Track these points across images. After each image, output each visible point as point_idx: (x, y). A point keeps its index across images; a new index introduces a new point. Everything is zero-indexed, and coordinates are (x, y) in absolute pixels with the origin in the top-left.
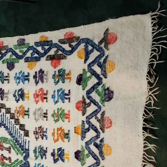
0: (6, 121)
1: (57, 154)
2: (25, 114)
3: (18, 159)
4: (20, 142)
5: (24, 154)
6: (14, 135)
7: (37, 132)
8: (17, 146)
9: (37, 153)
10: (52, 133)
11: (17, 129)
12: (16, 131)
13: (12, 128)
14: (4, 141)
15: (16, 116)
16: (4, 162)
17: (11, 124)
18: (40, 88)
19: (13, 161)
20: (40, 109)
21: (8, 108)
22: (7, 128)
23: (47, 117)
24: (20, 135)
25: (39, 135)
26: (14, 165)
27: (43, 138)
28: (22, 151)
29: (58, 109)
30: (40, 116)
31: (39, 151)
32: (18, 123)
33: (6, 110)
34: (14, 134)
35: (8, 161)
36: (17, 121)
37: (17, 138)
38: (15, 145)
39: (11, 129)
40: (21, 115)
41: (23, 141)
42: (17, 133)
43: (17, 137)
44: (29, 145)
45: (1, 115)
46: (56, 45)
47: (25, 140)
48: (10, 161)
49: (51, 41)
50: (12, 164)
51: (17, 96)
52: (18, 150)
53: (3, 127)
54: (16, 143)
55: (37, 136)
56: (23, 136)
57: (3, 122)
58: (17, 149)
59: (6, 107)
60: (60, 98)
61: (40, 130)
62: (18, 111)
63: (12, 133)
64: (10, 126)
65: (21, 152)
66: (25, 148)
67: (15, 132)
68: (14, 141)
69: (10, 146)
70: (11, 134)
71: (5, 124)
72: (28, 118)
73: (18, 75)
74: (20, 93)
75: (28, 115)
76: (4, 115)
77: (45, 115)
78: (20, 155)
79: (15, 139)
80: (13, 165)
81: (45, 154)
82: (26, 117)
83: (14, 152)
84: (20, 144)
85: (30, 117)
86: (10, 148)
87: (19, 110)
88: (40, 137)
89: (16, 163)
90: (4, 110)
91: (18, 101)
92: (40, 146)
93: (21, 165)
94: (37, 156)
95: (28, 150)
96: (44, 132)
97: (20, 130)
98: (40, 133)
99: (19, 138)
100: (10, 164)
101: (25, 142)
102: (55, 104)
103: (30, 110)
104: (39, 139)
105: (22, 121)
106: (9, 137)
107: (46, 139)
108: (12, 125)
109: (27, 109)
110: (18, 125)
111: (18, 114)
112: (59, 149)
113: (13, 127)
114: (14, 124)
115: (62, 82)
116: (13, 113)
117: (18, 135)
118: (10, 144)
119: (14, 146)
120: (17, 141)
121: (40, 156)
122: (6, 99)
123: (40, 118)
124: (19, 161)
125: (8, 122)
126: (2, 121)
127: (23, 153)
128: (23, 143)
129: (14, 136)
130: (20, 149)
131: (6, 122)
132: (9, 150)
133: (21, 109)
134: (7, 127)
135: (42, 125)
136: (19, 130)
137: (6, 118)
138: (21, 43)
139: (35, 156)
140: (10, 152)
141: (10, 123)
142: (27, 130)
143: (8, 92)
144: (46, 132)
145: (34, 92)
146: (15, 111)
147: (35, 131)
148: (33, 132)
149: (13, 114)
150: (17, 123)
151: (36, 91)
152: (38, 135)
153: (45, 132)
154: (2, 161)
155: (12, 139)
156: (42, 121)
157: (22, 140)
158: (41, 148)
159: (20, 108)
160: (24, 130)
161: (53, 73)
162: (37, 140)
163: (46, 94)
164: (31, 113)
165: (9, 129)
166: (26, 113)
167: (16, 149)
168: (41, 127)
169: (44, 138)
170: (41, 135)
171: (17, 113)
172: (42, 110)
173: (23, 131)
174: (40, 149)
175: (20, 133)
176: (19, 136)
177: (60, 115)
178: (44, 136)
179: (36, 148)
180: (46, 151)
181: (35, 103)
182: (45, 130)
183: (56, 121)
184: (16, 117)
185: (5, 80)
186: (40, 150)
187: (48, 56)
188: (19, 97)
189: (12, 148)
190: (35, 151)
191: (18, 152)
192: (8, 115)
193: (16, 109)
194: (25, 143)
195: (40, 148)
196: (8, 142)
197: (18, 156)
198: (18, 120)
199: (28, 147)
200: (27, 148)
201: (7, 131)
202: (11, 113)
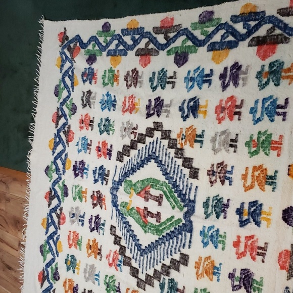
0: (159, 151)
1: (247, 211)
2: (196, 141)
3: (173, 217)
4: (181, 188)
5: (186, 209)
6: (171, 175)
7: (213, 171)
8: (175, 194)
9: (210, 208)
10: (243, 175)
11: (179, 166)
12: (176, 169)
13: (168, 163)
14: (152, 185)
15: (179, 143)
16: (147, 221)
17: (169, 157)
18: (230, 96)
19: (163, 219)
20: (224, 132)
21: (166, 131)
22: (159, 163)
23: (235, 146)
24: (183, 175)
25: (218, 177)
26: (165, 226)
27: (223, 183)
28: (183, 204)
29: (259, 133)
30: (224, 145)
31: (214, 204)
32: (182, 154)
33: (162, 133)
34: (172, 173)
35: (156, 219)
36: (180, 152)
37: (176, 181)
38: (171, 192)
39: (168, 166)
40: (188, 142)
41: (187, 186)
42: (178, 171)
43: (176, 179)
44: (196, 193)
45: (153, 142)
46: (271, 19)
47: (189, 185)
48: (158, 220)
49: (264, 12)
50: (161, 225)
51: (186, 110)
52: (175, 202)
53: (153, 161)
54: (173, 190)
55: (214, 178)
56: (188, 177)
57: (154, 153)
58: (174, 200)
59: (163, 129)
60: (266, 114)
61: (220, 169)
62: (183, 135)
63: (168, 172)
64: (165, 160)
65: (181, 205)
66: (189, 198)
67: (174, 171)
68: (171, 185)
69: (162, 193)
70: (166, 174)
71: (158, 157)
72: (201, 147)
73: (191, 75)
74: (192, 103)
75: (201, 142)
76: (159, 142)
77: (232, 143)
78: (178, 210)
79: (172, 183)
80: (163, 227)
81: (224, 210)
82: (197, 145)
83: (169, 203)
84: (181, 190)
85: (203, 146)
86: (161, 197)
87: (185, 134)
88: (218, 180)
89: (169, 224)
90: (160, 133)
91: (186, 118)
92: (216, 196)
93: (177, 227)
94: (208, 213)
95: (194, 201)
96: (227, 172)
97: (183, 168)
98: (219, 173)
99: (180, 181)
100: (158, 224)
101: (189, 187)
102: (254, 124)
103: (205, 134)
104: (216, 183)
105: (189, 152)
106: (162, 178)
107: (230, 185)
108: (171, 158)
109: (201, 132)
110: (180, 158)
111: (184, 140)
112: (253, 204)
113: (172, 162)
114: (173, 157)
115: (275, 85)
116: (174, 139)
117: (179, 176)
118: (163, 191)
119: (168, 194)
120: (175, 185)
121: (214, 213)
122: (166, 114)
123: (222, 148)
124: (173, 220)
125: (163, 154)
126: (154, 151)
127: (185, 206)
128: (186, 189)
129: (171, 178)
130: (179, 199)
131: (161, 153)
132: (159, 200)
133: (190, 132)
134: (161, 161)
135: (225, 160)
136: (181, 167)
137: (160, 147)
138: (207, 18)
139: (206, 213)
140: (160, 204)
141: (166, 154)
142: (195, 169)
143: (171, 104)
144: (231, 172)
145: (217, 103)
146: (179, 135)
147: (210, 169)
148: (206, 172)
149: (174, 141)
150: (180, 156)
151: (221, 101)
152: (216, 177)
153: (229, 171)
154: (144, 219)
155: (167, 181)
156: (225, 152)
157: (185, 184)
158: (219, 200)
159: (188, 131)
160: (191, 167)
161: (259, 69)
162: (211, 186)
163: (240, 107)
164: (207, 139)
165: (164, 165)
166: (198, 139)
167: (172, 200)
168: (222, 163)
169: (227, 182)
170: (220, 178)
171: (182, 139)
172: (229, 134)
173: (189, 170)
174: (216, 201)
175: (182, 173)
176: (180, 178)
177: (263, 143)
178: (227, 179)
179: (208, 199)
180: (227, 206)
181: (217, 121)
182: (229, 169)
183: (253, 153)
184: (179, 146)
185: (168, 83)
186: (216, 203)
187: (253, 38)
188: (188, 112)
189: (164, 197)
190: (206, 205)
191: (174, 203)
192: (165, 142)
193: (181, 132)
194: (190, 189)
195: (217, 199)
196: (158, 187)
197: (175, 210)
198: (182, 149)
199: (195, 196)
200: (192, 198)
201: (160, 168)
202: (170, 139)
